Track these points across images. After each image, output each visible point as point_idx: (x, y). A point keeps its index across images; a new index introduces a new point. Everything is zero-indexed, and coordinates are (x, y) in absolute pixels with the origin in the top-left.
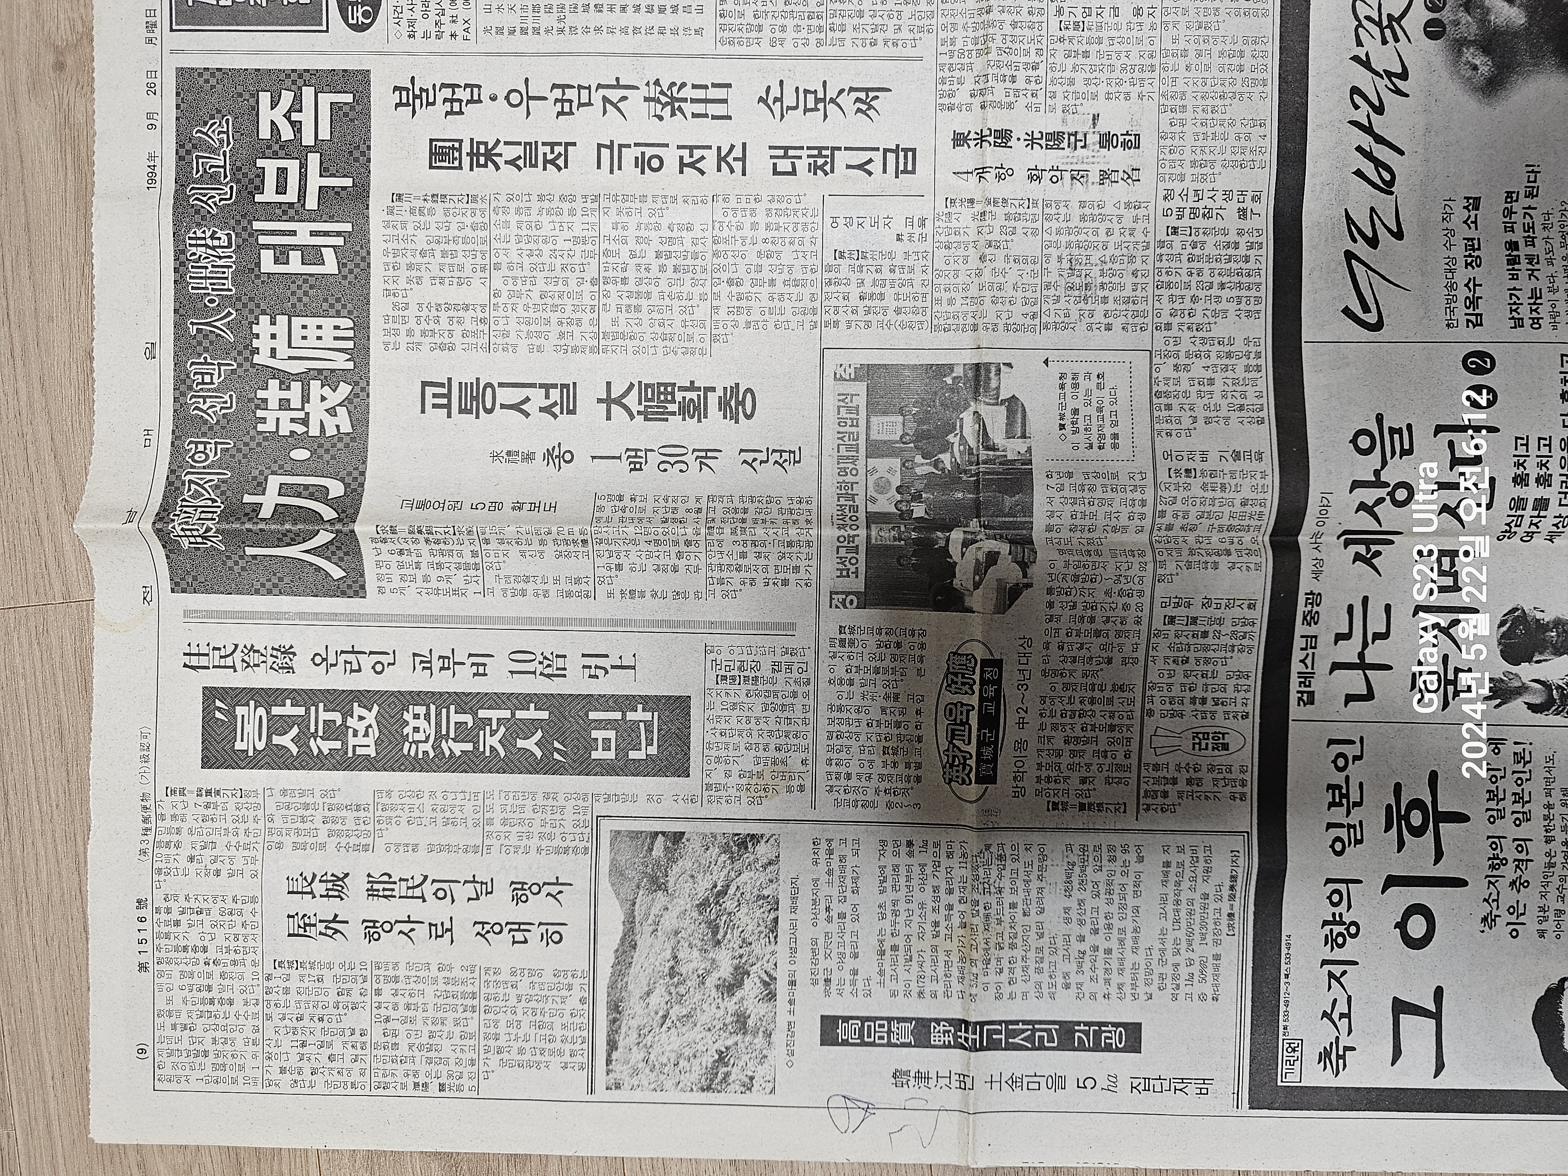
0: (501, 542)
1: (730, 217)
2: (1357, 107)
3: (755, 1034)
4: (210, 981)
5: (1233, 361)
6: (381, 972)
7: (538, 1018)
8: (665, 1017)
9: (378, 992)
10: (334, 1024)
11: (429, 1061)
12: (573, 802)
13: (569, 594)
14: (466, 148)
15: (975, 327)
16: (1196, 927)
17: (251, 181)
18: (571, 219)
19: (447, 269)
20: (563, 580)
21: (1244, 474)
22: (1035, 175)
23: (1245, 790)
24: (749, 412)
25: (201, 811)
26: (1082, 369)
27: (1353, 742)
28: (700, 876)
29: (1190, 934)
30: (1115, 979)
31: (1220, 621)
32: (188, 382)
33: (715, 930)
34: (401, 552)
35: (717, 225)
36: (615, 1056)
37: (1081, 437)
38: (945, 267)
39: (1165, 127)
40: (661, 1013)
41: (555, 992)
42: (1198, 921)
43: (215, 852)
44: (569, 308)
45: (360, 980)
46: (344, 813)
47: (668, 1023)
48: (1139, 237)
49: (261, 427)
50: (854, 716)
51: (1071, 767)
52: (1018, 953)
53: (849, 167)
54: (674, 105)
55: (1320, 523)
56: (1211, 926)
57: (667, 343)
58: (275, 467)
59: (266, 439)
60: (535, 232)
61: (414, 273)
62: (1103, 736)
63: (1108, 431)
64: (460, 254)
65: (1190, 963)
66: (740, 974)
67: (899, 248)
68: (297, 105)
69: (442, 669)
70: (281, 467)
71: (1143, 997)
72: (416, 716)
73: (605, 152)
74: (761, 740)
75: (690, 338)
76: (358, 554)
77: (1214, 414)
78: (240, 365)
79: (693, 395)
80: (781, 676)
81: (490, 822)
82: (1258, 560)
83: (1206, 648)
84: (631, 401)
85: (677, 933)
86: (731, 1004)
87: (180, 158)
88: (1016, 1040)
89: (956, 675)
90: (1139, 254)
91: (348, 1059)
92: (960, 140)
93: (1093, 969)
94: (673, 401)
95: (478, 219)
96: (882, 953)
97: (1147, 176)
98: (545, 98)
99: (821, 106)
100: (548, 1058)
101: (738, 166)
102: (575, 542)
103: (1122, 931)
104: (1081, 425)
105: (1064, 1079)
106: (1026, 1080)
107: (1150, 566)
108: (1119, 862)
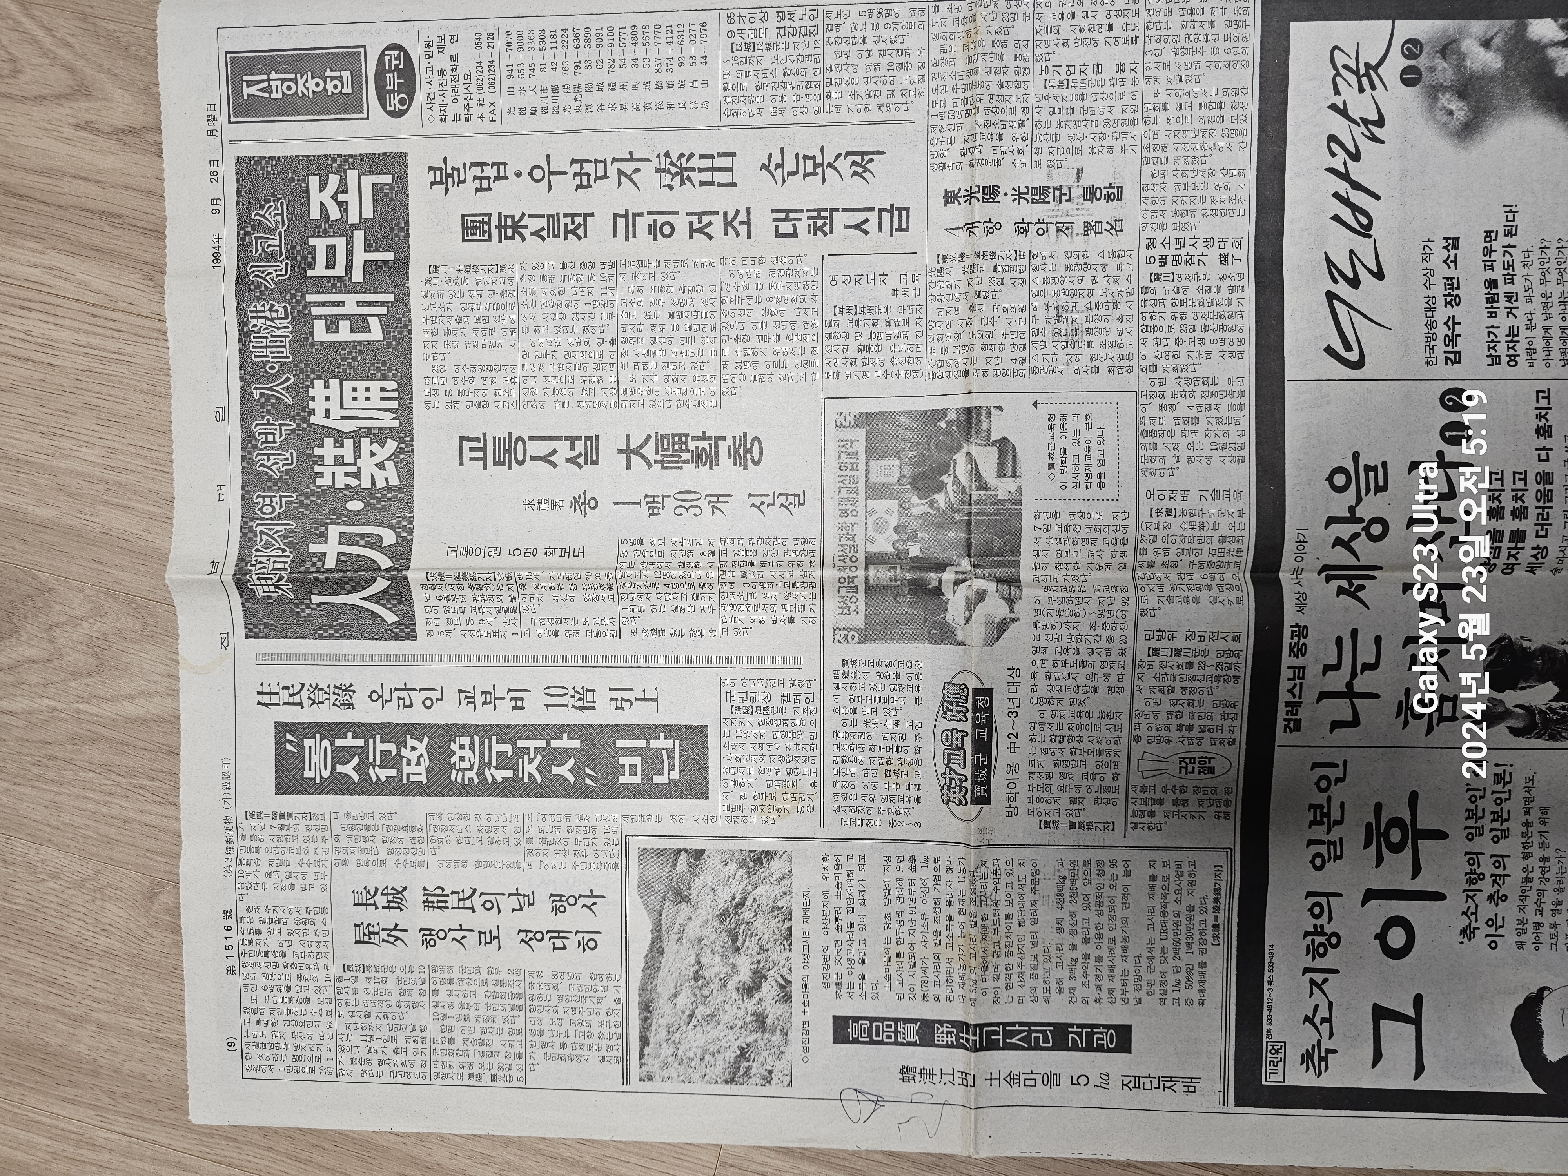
0: (536, 586)
1: (737, 279)
2: (1333, 155)
3: (773, 1032)
4: (289, 983)
5: (1217, 401)
6: (437, 975)
7: (578, 1016)
8: (691, 1016)
9: (436, 993)
10: (397, 1021)
11: (482, 1054)
12: (603, 823)
13: (597, 634)
14: (495, 221)
15: (967, 373)
16: (1183, 937)
17: (304, 258)
18: (591, 284)
19: (480, 333)
20: (591, 621)
21: (1222, 513)
22: (1021, 229)
23: (1229, 809)
24: (756, 459)
25: (277, 832)
26: (1069, 410)
27: (1335, 765)
28: (720, 890)
29: (1177, 943)
30: (1106, 984)
31: (1205, 653)
32: (254, 441)
33: (734, 938)
34: (448, 598)
35: (724, 286)
36: (647, 1050)
37: (1069, 477)
38: (937, 318)
39: (1147, 179)
40: (687, 1013)
41: (591, 994)
42: (1184, 931)
43: (289, 869)
44: (591, 367)
45: (419, 982)
46: (401, 833)
47: (694, 1022)
48: (1124, 284)
49: (319, 481)
50: (858, 742)
51: (1061, 789)
52: (1014, 960)
53: (846, 227)
54: (683, 174)
55: (1300, 556)
56: (1197, 937)
57: (680, 397)
58: (334, 518)
59: (324, 492)
60: (558, 300)
61: (451, 338)
62: (1092, 760)
63: (1095, 470)
64: (492, 319)
65: (1177, 970)
66: (759, 978)
67: (894, 302)
68: (343, 187)
69: (485, 703)
70: (339, 518)
71: (1132, 1002)
72: (462, 747)
73: (621, 221)
74: (773, 765)
75: (702, 392)
76: (409, 599)
77: (1196, 453)
78: (298, 426)
79: (705, 444)
80: (790, 706)
81: (530, 841)
82: (1239, 594)
83: (1192, 678)
84: (649, 451)
85: (700, 940)
86: (750, 1005)
87: (241, 239)
88: (1014, 1041)
90: (1123, 300)
91: (410, 1052)
92: (951, 197)
93: (1085, 975)
94: (687, 450)
95: (507, 287)
96: (888, 960)
97: (1130, 226)
98: (565, 173)
99: (819, 170)
100: (586, 1052)
101: (742, 230)
102: (601, 586)
103: (1112, 940)
104: (1069, 464)
105: (1058, 1076)
106: (1023, 1077)
107: (1132, 601)
108: (1108, 876)
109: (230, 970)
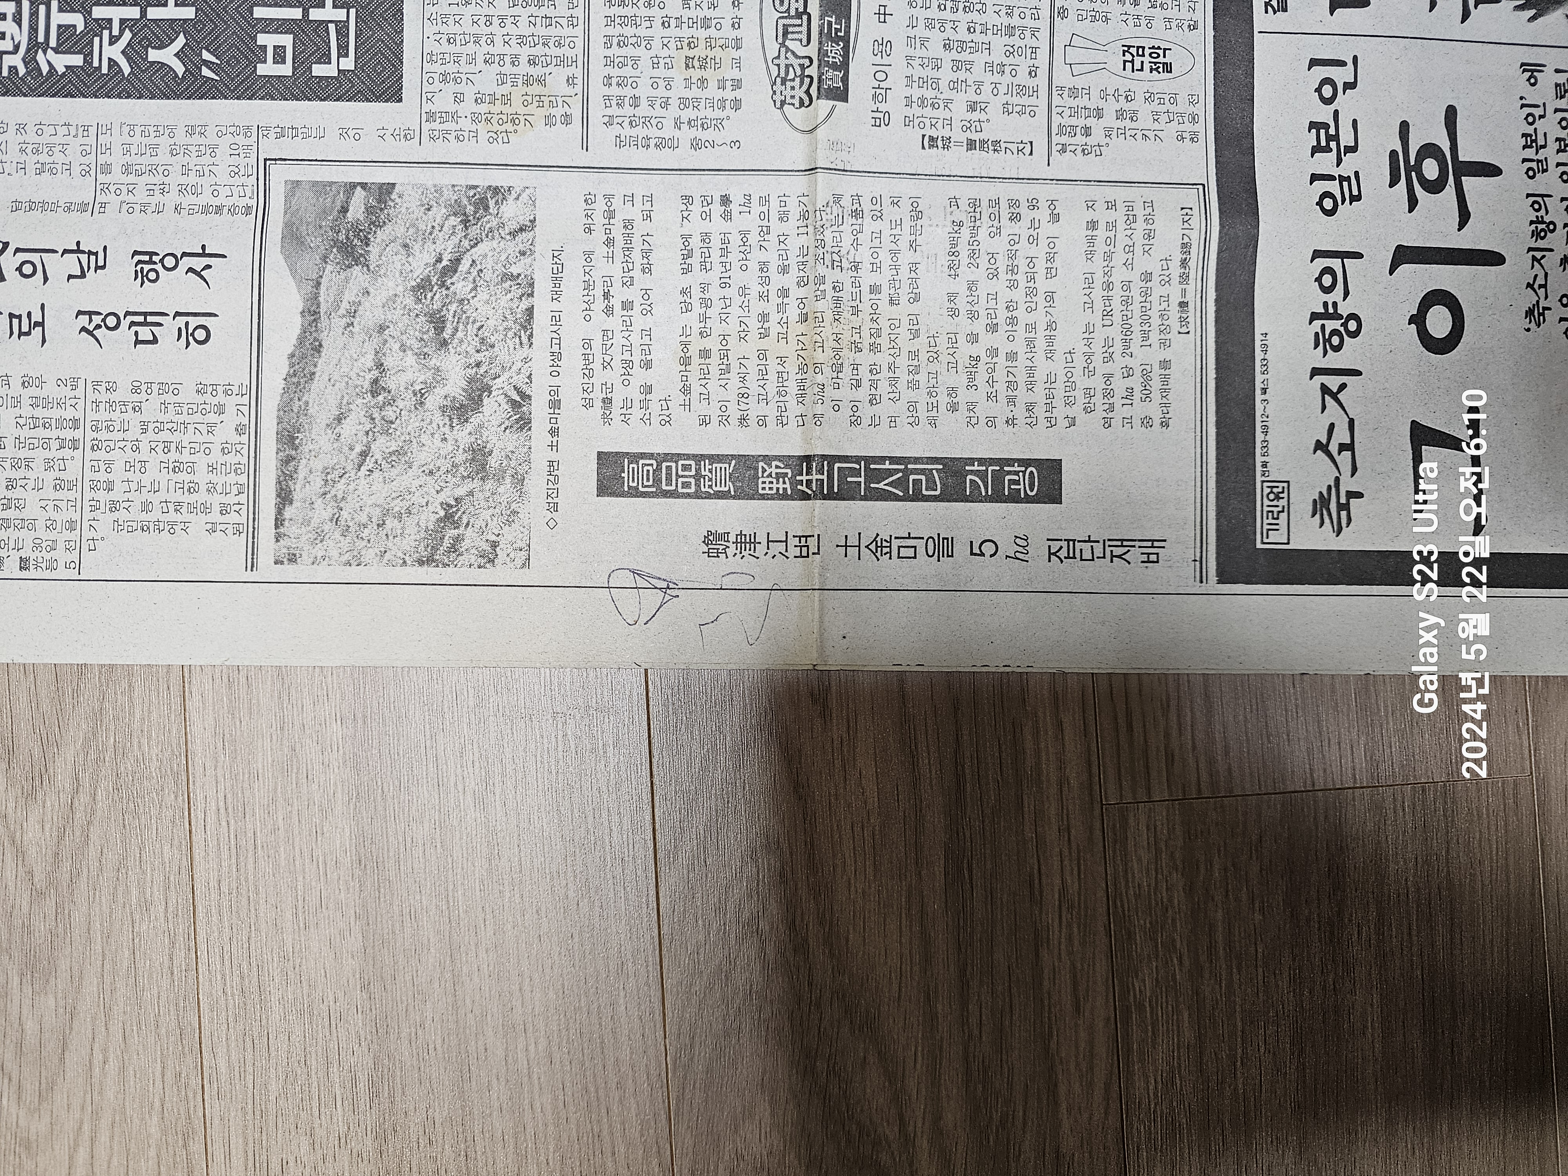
3: (499, 478)
7: (173, 456)
8: (364, 454)
12: (229, 139)
23: (1196, 127)
27: (1344, 64)
28: (417, 247)
29: (1127, 331)
30: (1023, 397)
33: (438, 322)
36: (288, 512)
40: (358, 449)
41: (198, 417)
42: (1137, 313)
47: (369, 463)
50: (644, 12)
51: (954, 85)
52: (883, 359)
56: (1156, 321)
62: (998, 43)
65: (1128, 372)
66: (478, 390)
71: (1063, 423)
74: (507, 49)
85: (382, 328)
86: (463, 435)
88: (881, 485)
93: (991, 382)
96: (686, 361)
100: (186, 517)
103: (1031, 327)
105: (949, 541)
106: (895, 544)
108: (1025, 222)
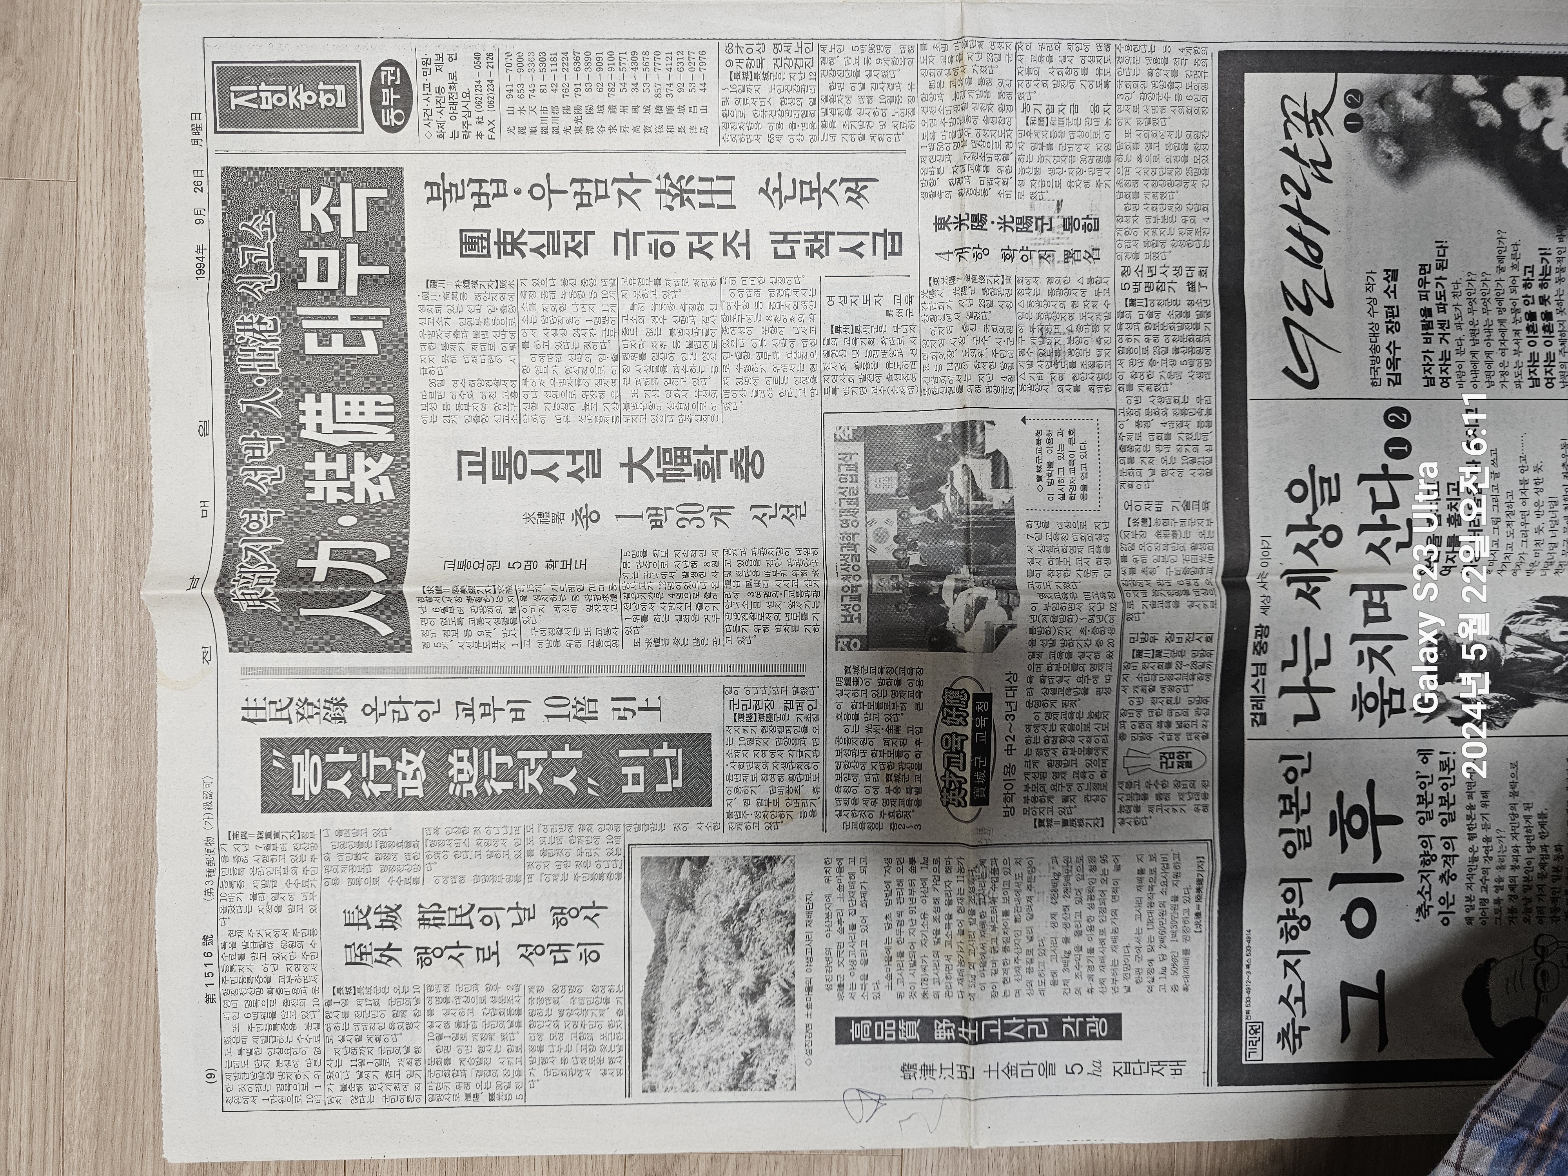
0: (538, 598)
1: (737, 298)
2: (1287, 193)
3: (777, 1036)
4: (273, 1009)
5: (1187, 418)
6: (433, 994)
7: (579, 1030)
8: (695, 1024)
9: (431, 1013)
10: (390, 1044)
11: (479, 1073)
12: (606, 833)
13: (599, 644)
14: (494, 238)
15: (961, 389)
16: (1168, 926)
17: (294, 270)
18: (592, 301)
19: (479, 348)
20: (593, 631)
21: (1192, 522)
22: (1007, 255)
23: (1207, 802)
24: (758, 471)
25: (262, 852)
26: (1055, 426)
27: (1301, 757)
28: (723, 897)
29: (1163, 932)
30: (1098, 975)
31: (1182, 654)
32: (240, 456)
33: (738, 943)
34: (445, 610)
35: (725, 305)
36: (650, 1061)
37: (1055, 489)
38: (930, 337)
39: (1121, 212)
40: (691, 1021)
41: (594, 1006)
42: (1169, 920)
43: (275, 890)
44: (592, 382)
45: (414, 1002)
46: (395, 850)
47: (698, 1029)
48: (1101, 308)
49: (309, 497)
50: (860, 747)
51: (1054, 788)
52: (1011, 955)
53: (842, 250)
54: (683, 196)
55: (1265, 563)
56: (1180, 925)
57: (682, 411)
58: (325, 534)
59: (315, 507)
60: (559, 314)
61: (449, 353)
62: (1082, 759)
63: (1079, 483)
64: (491, 334)
65: (1163, 958)
66: (762, 982)
67: (889, 322)
68: (335, 201)
69: (483, 715)
70: (330, 533)
71: (1122, 990)
72: (460, 759)
73: (622, 240)
74: (776, 772)
75: (703, 407)
76: (405, 612)
77: (1169, 467)
78: (288, 440)
79: (707, 458)
80: (793, 713)
81: (531, 853)
82: (1213, 598)
83: (1170, 677)
84: (651, 464)
85: (703, 948)
86: (754, 1010)
87: (228, 250)
88: (1011, 1033)
89: (951, 708)
90: (1102, 323)
91: (404, 1075)
92: (941, 224)
93: (1078, 967)
94: (689, 464)
95: (507, 302)
96: (889, 959)
97: (1106, 255)
98: (565, 192)
99: (815, 195)
100: (588, 1067)
101: (742, 250)
102: (604, 597)
103: (1103, 932)
104: (1055, 477)
105: (1053, 1066)
106: (1020, 1068)
107: (1120, 606)
108: (1099, 871)
109: (209, 999)
